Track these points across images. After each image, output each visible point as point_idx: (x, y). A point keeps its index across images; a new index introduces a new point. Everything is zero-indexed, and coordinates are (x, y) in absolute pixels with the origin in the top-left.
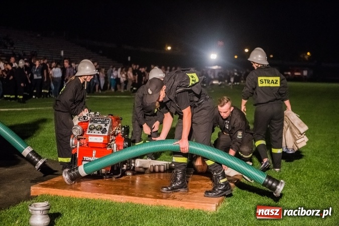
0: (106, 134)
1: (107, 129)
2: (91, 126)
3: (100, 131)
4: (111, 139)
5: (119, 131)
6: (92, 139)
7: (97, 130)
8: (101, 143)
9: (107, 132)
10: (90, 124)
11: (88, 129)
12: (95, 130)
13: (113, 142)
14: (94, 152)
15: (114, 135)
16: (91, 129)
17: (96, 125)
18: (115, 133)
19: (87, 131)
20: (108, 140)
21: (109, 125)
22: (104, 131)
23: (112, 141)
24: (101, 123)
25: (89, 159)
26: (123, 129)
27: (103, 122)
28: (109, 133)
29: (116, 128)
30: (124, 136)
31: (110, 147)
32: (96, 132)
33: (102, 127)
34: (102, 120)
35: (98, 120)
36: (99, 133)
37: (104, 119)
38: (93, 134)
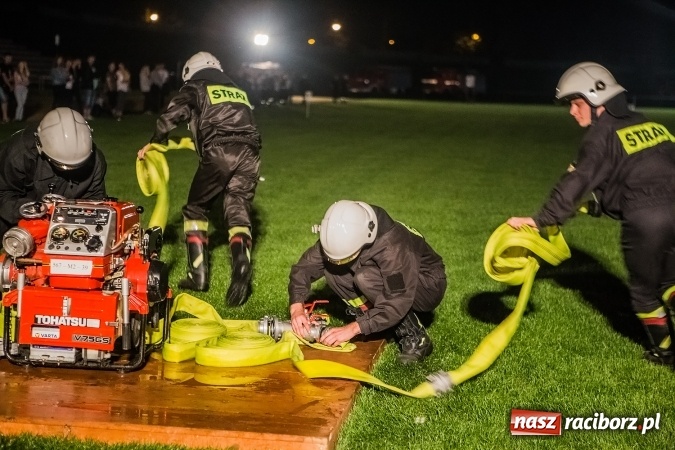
0: (101, 253)
1: (103, 239)
2: (55, 229)
3: (82, 245)
4: (112, 267)
5: (134, 244)
6: (58, 267)
7: (76, 241)
8: (85, 277)
9: (103, 248)
10: (53, 226)
11: (48, 239)
12: (68, 243)
13: (120, 274)
14: (67, 303)
15: (121, 253)
16: (56, 239)
17: (71, 228)
18: (123, 249)
19: (47, 245)
20: (106, 270)
21: (106, 228)
22: (94, 243)
23: (116, 270)
24: (86, 223)
25: (51, 320)
26: (146, 236)
27: (90, 220)
28: (107, 248)
29: (125, 235)
30: (149, 256)
31: (113, 288)
32: (72, 248)
33: (87, 234)
34: (86, 214)
35: (75, 213)
36: (79, 249)
37: (92, 211)
38: (62, 251)
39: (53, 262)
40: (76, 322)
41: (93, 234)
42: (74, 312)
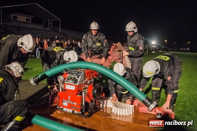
0: (77, 84)
1: (79, 80)
2: (68, 77)
6: (68, 87)
7: (72, 80)
8: (73, 90)
10: (68, 75)
11: (66, 79)
12: (70, 80)
14: (69, 97)
16: (68, 79)
17: (72, 76)
19: (66, 81)
21: (80, 77)
22: (76, 81)
24: (75, 75)
25: (66, 101)
26: (93, 80)
28: (80, 83)
29: (87, 79)
30: (94, 85)
33: (75, 78)
34: (76, 73)
35: (73, 72)
36: (72, 82)
37: (78, 72)
38: (68, 83)
40: (71, 103)
41: (77, 78)
42: (71, 100)
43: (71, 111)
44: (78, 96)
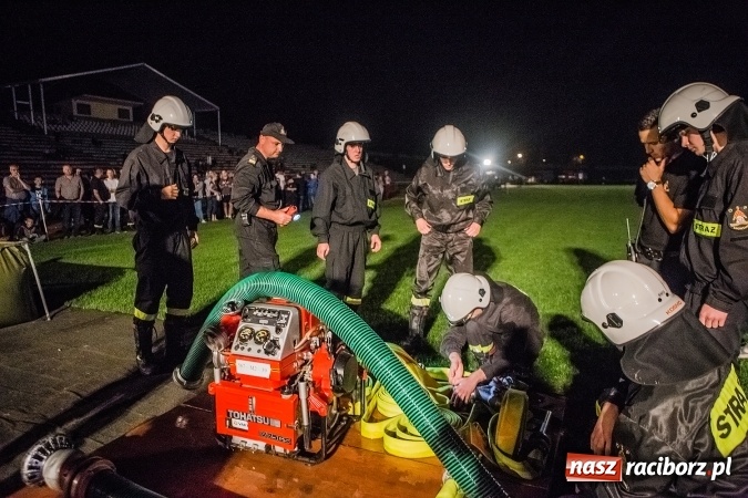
0: (278, 357)
1: (282, 343)
3: (260, 347)
6: (243, 368)
7: (258, 343)
8: (265, 379)
9: (281, 351)
10: (242, 325)
11: (236, 339)
12: (251, 343)
14: (253, 402)
16: (243, 341)
17: (257, 328)
19: (234, 345)
21: (286, 330)
22: (272, 347)
24: (268, 324)
25: (241, 415)
26: (329, 335)
27: (271, 321)
28: (286, 350)
29: (309, 334)
31: (289, 393)
32: (254, 348)
33: (269, 334)
34: (269, 315)
35: (260, 314)
36: (259, 351)
37: (274, 312)
38: (245, 353)
39: (239, 363)
40: (261, 420)
41: (273, 335)
42: (259, 411)
43: (261, 446)
44: (285, 397)
